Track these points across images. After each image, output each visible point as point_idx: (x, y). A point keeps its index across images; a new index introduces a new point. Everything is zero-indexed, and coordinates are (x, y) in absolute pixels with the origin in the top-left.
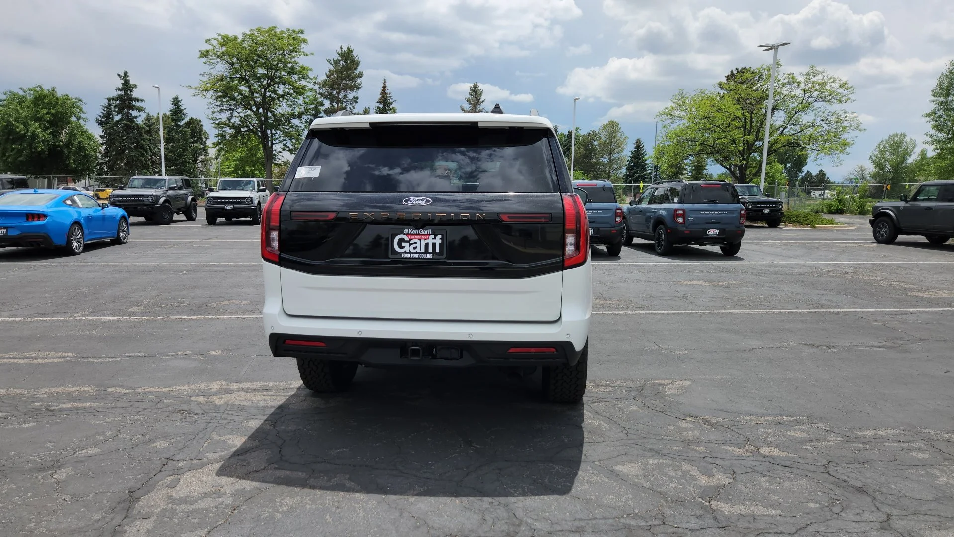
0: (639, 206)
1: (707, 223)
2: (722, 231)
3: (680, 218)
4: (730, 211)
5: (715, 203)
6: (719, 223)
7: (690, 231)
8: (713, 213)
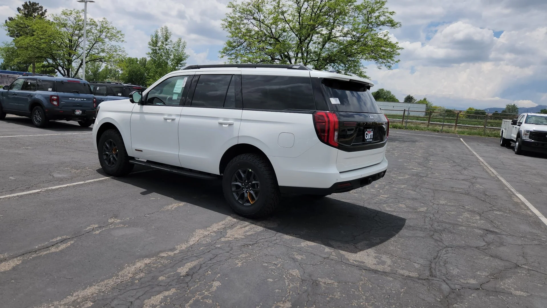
0: (11, 91)
1: (74, 106)
2: (83, 112)
3: (55, 102)
4: (88, 99)
5: (78, 92)
6: (81, 106)
7: (63, 111)
8: (77, 99)
